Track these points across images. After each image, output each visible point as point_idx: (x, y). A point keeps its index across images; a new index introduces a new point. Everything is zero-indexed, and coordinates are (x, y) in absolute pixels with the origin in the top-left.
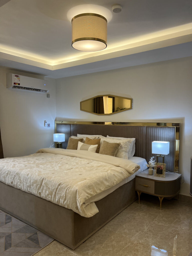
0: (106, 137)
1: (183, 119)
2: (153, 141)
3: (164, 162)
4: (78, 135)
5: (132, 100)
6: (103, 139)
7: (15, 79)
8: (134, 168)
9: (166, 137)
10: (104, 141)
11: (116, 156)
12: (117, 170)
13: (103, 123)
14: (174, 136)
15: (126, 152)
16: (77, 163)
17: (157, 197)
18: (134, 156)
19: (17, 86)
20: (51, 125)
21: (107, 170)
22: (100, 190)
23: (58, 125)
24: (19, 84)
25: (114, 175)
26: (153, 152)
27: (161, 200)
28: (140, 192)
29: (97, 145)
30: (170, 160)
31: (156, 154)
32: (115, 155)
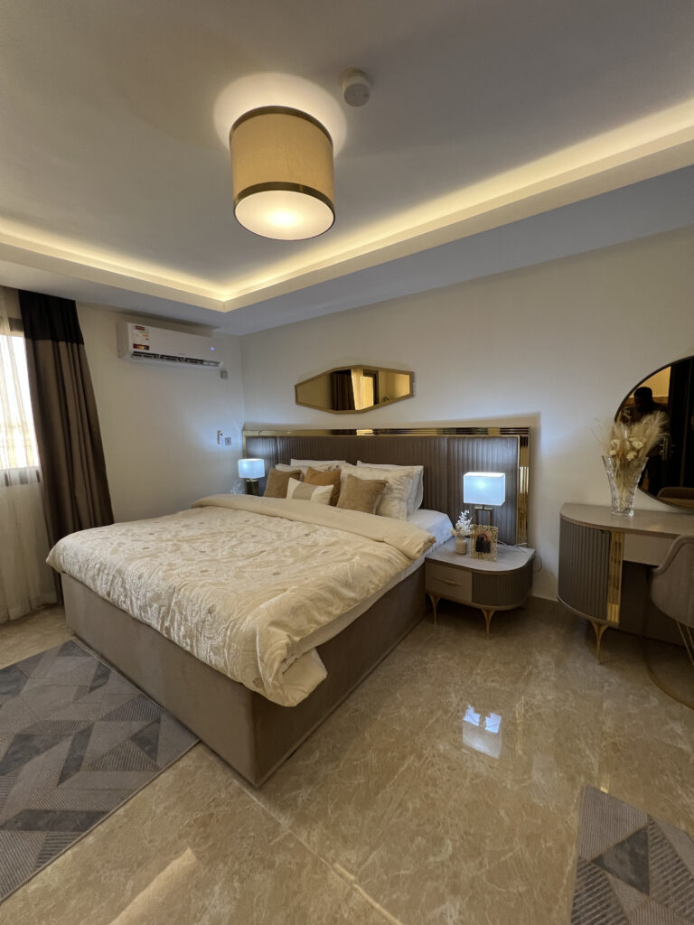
0: (355, 464)
1: (536, 418)
2: (464, 472)
3: (491, 525)
4: (292, 461)
5: (412, 376)
6: (346, 469)
7: (135, 336)
8: (421, 546)
9: (495, 461)
10: (350, 476)
11: (376, 514)
12: (376, 553)
13: (353, 432)
14: (515, 459)
15: (401, 499)
16: (279, 536)
17: (479, 611)
18: (420, 508)
19: (142, 353)
20: (233, 441)
21: (352, 555)
22: (329, 614)
23: (249, 439)
24: (147, 348)
25: (369, 567)
26: (466, 501)
27: (488, 617)
28: (436, 597)
29: (332, 486)
30: (507, 517)
31: (473, 505)
32: (374, 511)
